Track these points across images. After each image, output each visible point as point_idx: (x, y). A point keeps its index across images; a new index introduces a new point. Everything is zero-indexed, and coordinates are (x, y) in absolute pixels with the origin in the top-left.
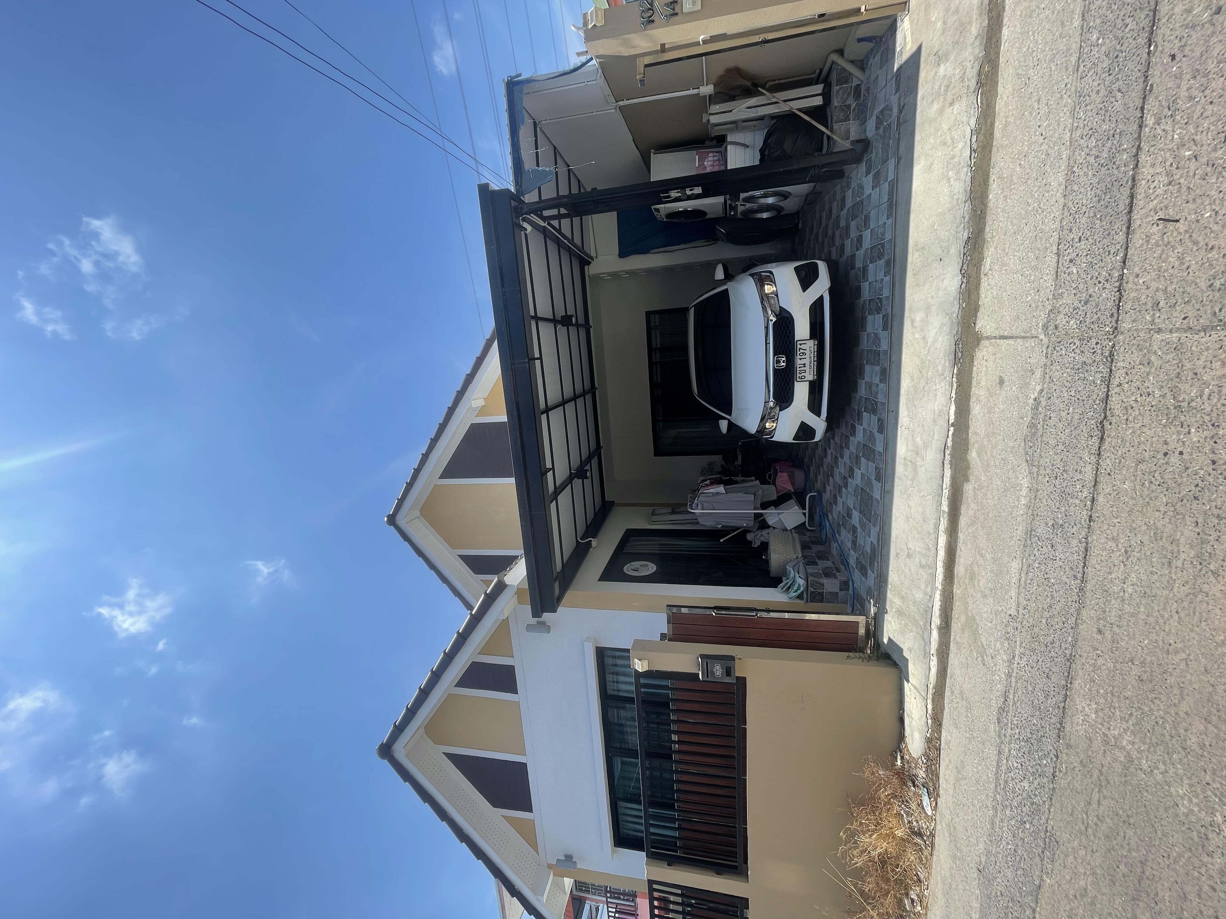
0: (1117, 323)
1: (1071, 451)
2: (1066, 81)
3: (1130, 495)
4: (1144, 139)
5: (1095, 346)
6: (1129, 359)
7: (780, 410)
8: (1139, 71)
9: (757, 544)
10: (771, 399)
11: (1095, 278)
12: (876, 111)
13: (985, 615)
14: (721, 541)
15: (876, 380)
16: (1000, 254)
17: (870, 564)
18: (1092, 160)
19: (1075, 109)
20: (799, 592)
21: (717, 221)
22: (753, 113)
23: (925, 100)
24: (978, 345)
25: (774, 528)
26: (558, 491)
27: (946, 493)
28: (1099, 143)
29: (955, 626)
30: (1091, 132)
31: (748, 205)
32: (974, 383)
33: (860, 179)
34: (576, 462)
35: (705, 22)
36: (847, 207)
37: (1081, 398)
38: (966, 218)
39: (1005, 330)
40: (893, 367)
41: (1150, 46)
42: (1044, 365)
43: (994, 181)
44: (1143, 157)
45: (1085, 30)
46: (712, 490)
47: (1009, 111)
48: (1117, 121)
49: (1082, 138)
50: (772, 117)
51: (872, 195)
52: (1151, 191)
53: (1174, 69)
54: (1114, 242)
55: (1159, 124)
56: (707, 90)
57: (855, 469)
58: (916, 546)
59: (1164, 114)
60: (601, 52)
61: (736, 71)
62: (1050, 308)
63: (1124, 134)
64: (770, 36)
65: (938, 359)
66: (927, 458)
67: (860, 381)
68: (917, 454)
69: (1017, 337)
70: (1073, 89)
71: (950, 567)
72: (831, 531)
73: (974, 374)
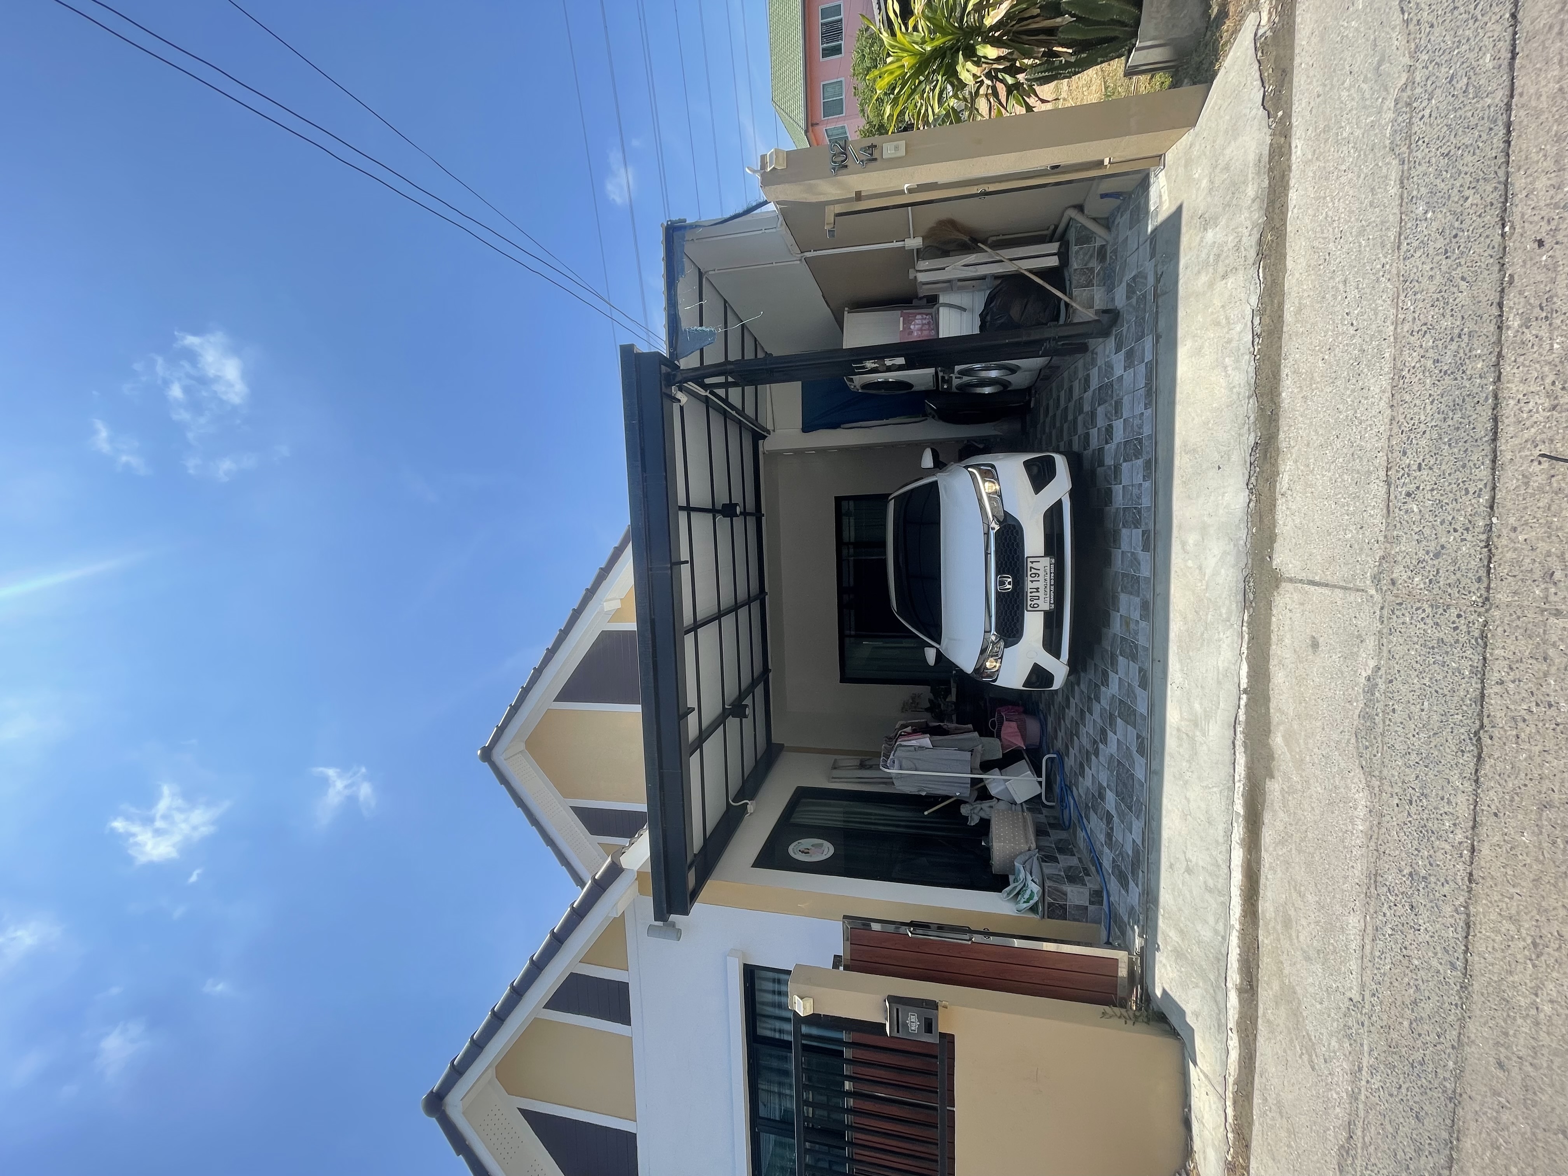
0: (1488, 592)
1: (1431, 766)
2: (1383, 260)
3: (1533, 854)
4: (1506, 345)
5: (1457, 620)
6: (1512, 648)
7: (1006, 646)
8: (1491, 256)
9: (974, 821)
10: (993, 631)
11: (1447, 523)
12: (1128, 277)
13: (1311, 990)
14: (926, 813)
15: (1136, 615)
16: (1302, 471)
17: (1133, 873)
18: (1429, 364)
19: (1398, 297)
20: (1032, 902)
21: (926, 394)
22: (971, 272)
23: (1189, 270)
24: (1277, 587)
25: (998, 800)
26: (703, 736)
27: (1240, 787)
28: (1440, 343)
29: (1266, 994)
30: (1424, 328)
31: (966, 379)
32: (1274, 638)
33: (1108, 356)
34: (732, 692)
35: (910, 169)
36: (1092, 389)
37: (1440, 691)
38: (1252, 418)
39: (1316, 574)
40: (1159, 602)
41: (1503, 226)
42: (1379, 632)
43: (1287, 375)
44: (1507, 369)
45: (1405, 201)
46: (913, 743)
47: (1304, 290)
48: (1463, 318)
49: (1412, 334)
50: (996, 277)
51: (1124, 377)
52: (1525, 415)
53: (1544, 258)
54: (1473, 477)
55: (1528, 328)
56: (914, 243)
57: (1108, 731)
58: (1199, 858)
59: (1535, 314)
60: (782, 198)
61: (951, 224)
62: (1381, 553)
63: (1476, 335)
64: (992, 188)
65: (1220, 598)
66: (1211, 733)
67: (1113, 613)
68: (1196, 725)
69: (1335, 586)
70: (1394, 271)
71: (1251, 898)
72: (1077, 813)
73: (1274, 627)
